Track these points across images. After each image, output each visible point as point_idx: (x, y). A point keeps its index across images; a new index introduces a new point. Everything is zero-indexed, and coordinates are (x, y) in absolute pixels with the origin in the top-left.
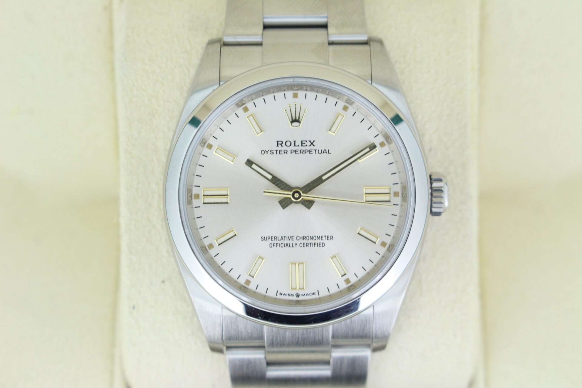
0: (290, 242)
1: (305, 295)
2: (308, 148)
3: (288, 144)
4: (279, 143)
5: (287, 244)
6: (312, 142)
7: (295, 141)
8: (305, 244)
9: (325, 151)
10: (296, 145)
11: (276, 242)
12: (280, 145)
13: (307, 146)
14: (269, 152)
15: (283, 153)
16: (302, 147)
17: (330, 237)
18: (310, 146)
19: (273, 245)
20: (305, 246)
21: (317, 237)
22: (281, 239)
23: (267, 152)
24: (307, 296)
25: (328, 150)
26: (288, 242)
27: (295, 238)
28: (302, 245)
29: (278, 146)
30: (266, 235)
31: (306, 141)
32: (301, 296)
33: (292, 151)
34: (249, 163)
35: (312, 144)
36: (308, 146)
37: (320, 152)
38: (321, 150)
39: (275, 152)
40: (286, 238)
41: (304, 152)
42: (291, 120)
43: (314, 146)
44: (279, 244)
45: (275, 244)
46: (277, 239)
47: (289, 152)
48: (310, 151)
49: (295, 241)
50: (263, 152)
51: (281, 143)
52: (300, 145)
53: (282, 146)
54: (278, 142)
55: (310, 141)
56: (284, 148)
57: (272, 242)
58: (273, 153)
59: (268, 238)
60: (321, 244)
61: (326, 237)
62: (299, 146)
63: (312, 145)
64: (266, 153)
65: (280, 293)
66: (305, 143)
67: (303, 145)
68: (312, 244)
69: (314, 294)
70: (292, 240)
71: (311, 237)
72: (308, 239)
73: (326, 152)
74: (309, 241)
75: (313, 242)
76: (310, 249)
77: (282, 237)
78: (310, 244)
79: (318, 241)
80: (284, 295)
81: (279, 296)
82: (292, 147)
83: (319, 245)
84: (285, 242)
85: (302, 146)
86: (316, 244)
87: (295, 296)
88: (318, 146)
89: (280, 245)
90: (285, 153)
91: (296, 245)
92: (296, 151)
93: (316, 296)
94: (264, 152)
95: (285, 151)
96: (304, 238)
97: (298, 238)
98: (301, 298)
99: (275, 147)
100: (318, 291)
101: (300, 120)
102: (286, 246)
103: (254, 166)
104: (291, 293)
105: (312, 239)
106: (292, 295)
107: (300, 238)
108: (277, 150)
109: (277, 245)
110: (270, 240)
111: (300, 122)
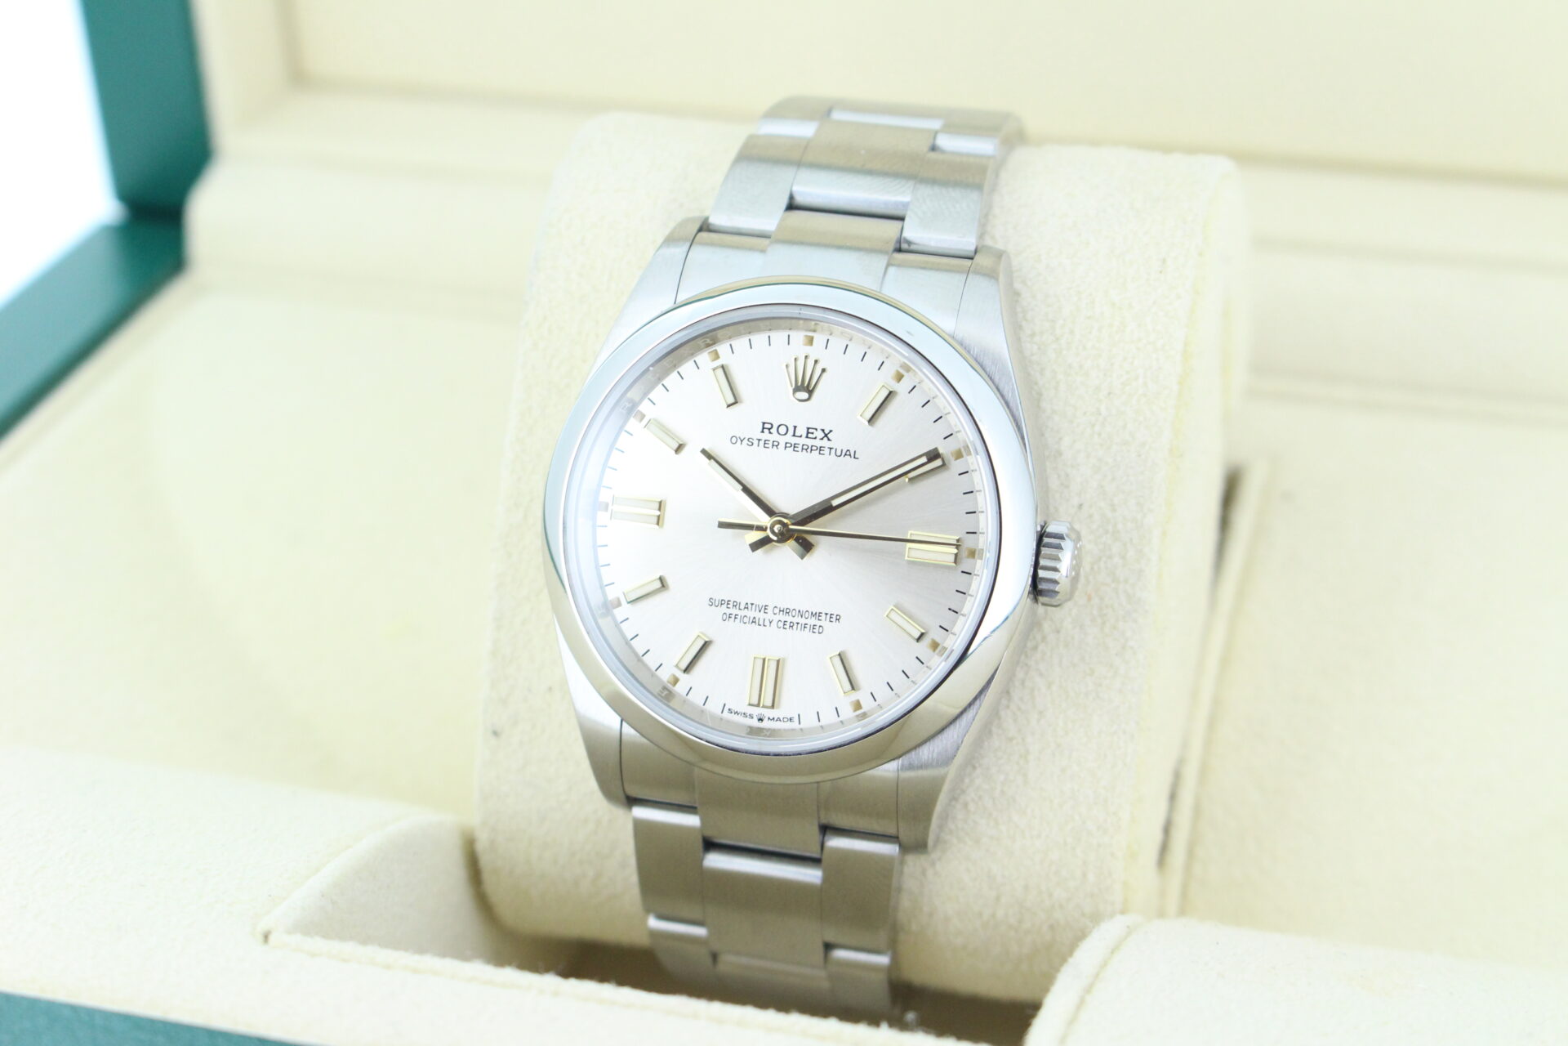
0: (761, 615)
1: (774, 719)
2: (818, 443)
3: (783, 430)
5: (754, 618)
6: (827, 432)
7: (795, 427)
8: (788, 624)
9: (847, 453)
10: (796, 434)
11: (734, 611)
12: (766, 431)
13: (815, 438)
14: (745, 442)
15: (770, 445)
16: (808, 439)
17: (834, 617)
18: (822, 439)
19: (730, 617)
20: (787, 627)
21: (812, 613)
22: (745, 608)
23: (742, 441)
24: (778, 722)
25: (855, 452)
26: (758, 615)
27: (770, 610)
28: (781, 624)
29: (763, 432)
30: (718, 597)
31: (816, 429)
32: (766, 720)
33: (788, 445)
34: (706, 455)
35: (826, 435)
36: (818, 438)
37: (839, 453)
38: (842, 451)
39: (756, 442)
40: (754, 606)
41: (809, 450)
42: (794, 386)
43: (829, 440)
44: (739, 617)
45: (733, 616)
46: (738, 607)
47: (782, 446)
48: (821, 449)
49: (770, 616)
50: (734, 440)
51: (769, 426)
52: (804, 435)
54: (764, 423)
55: (823, 430)
56: (774, 437)
57: (728, 611)
58: (752, 444)
59: (722, 602)
61: (828, 616)
62: (801, 436)
63: (826, 438)
64: (739, 441)
65: (729, 710)
66: (813, 433)
67: (810, 435)
68: (799, 625)
69: (791, 720)
70: (765, 612)
72: (794, 614)
73: (850, 455)
74: (795, 620)
75: (803, 621)
76: (796, 633)
77: (747, 604)
78: (796, 625)
79: (812, 621)
80: (736, 713)
81: (726, 714)
82: (789, 438)
83: (813, 628)
84: (751, 614)
85: (807, 437)
87: (755, 719)
88: (838, 442)
89: (742, 618)
90: (775, 447)
91: (770, 623)
92: (795, 446)
93: (795, 725)
94: (736, 440)
95: (776, 444)
96: (786, 611)
97: (777, 611)
98: (766, 724)
100: (799, 715)
101: (811, 388)
102: (753, 622)
103: (712, 462)
104: (748, 713)
105: (802, 616)
106: (750, 715)
107: (780, 611)
108: (759, 440)
109: (735, 618)
110: (724, 606)
111: (811, 392)
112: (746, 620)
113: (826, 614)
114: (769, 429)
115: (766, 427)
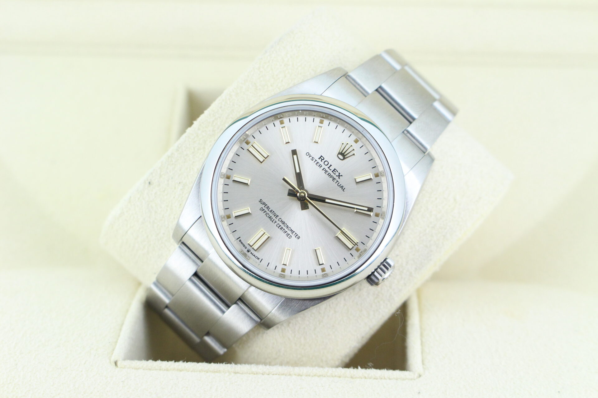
0: (274, 218)
1: (253, 254)
2: (335, 176)
3: (326, 163)
4: (322, 158)
5: (271, 217)
6: (340, 175)
7: (331, 165)
9: (342, 187)
10: (330, 168)
11: (266, 210)
12: (320, 159)
14: (311, 157)
15: (318, 165)
16: (332, 172)
17: (298, 236)
18: (337, 176)
20: (280, 228)
21: (291, 230)
22: (270, 211)
23: (310, 156)
24: (254, 256)
25: (345, 188)
26: (273, 216)
27: (278, 218)
28: (278, 225)
29: (319, 159)
30: (264, 201)
31: (337, 172)
32: (250, 252)
33: (324, 169)
34: (294, 152)
35: (339, 176)
36: (336, 175)
37: (339, 185)
38: (341, 185)
39: (314, 160)
40: (274, 213)
41: (330, 176)
42: (340, 152)
43: (339, 178)
45: (264, 211)
46: (268, 209)
47: (322, 168)
48: (334, 179)
49: (277, 220)
51: (323, 158)
52: (332, 170)
53: (321, 161)
54: (321, 156)
55: (339, 173)
56: (322, 163)
57: (264, 208)
58: (313, 160)
59: (264, 204)
60: (290, 235)
61: (296, 235)
62: (331, 170)
63: (338, 177)
65: (240, 240)
66: (335, 172)
67: (334, 172)
68: (284, 230)
69: (258, 259)
70: (276, 217)
71: (288, 226)
72: (285, 225)
73: (342, 188)
74: (284, 228)
75: (286, 230)
76: (281, 232)
77: (272, 210)
79: (289, 232)
80: (242, 243)
83: (288, 235)
84: (271, 215)
86: (287, 233)
87: (246, 250)
88: (342, 181)
89: (267, 214)
90: (319, 167)
91: (275, 222)
92: (326, 171)
93: (258, 261)
94: (308, 154)
95: (320, 166)
96: (283, 223)
98: (249, 254)
99: (317, 158)
100: (262, 259)
101: (345, 157)
102: (269, 218)
103: (295, 156)
105: (287, 228)
106: (246, 247)
107: (281, 221)
108: (316, 160)
109: (265, 212)
110: (264, 205)
111: (344, 158)
112: (268, 215)
113: (296, 233)
114: (322, 160)
115: (321, 158)
